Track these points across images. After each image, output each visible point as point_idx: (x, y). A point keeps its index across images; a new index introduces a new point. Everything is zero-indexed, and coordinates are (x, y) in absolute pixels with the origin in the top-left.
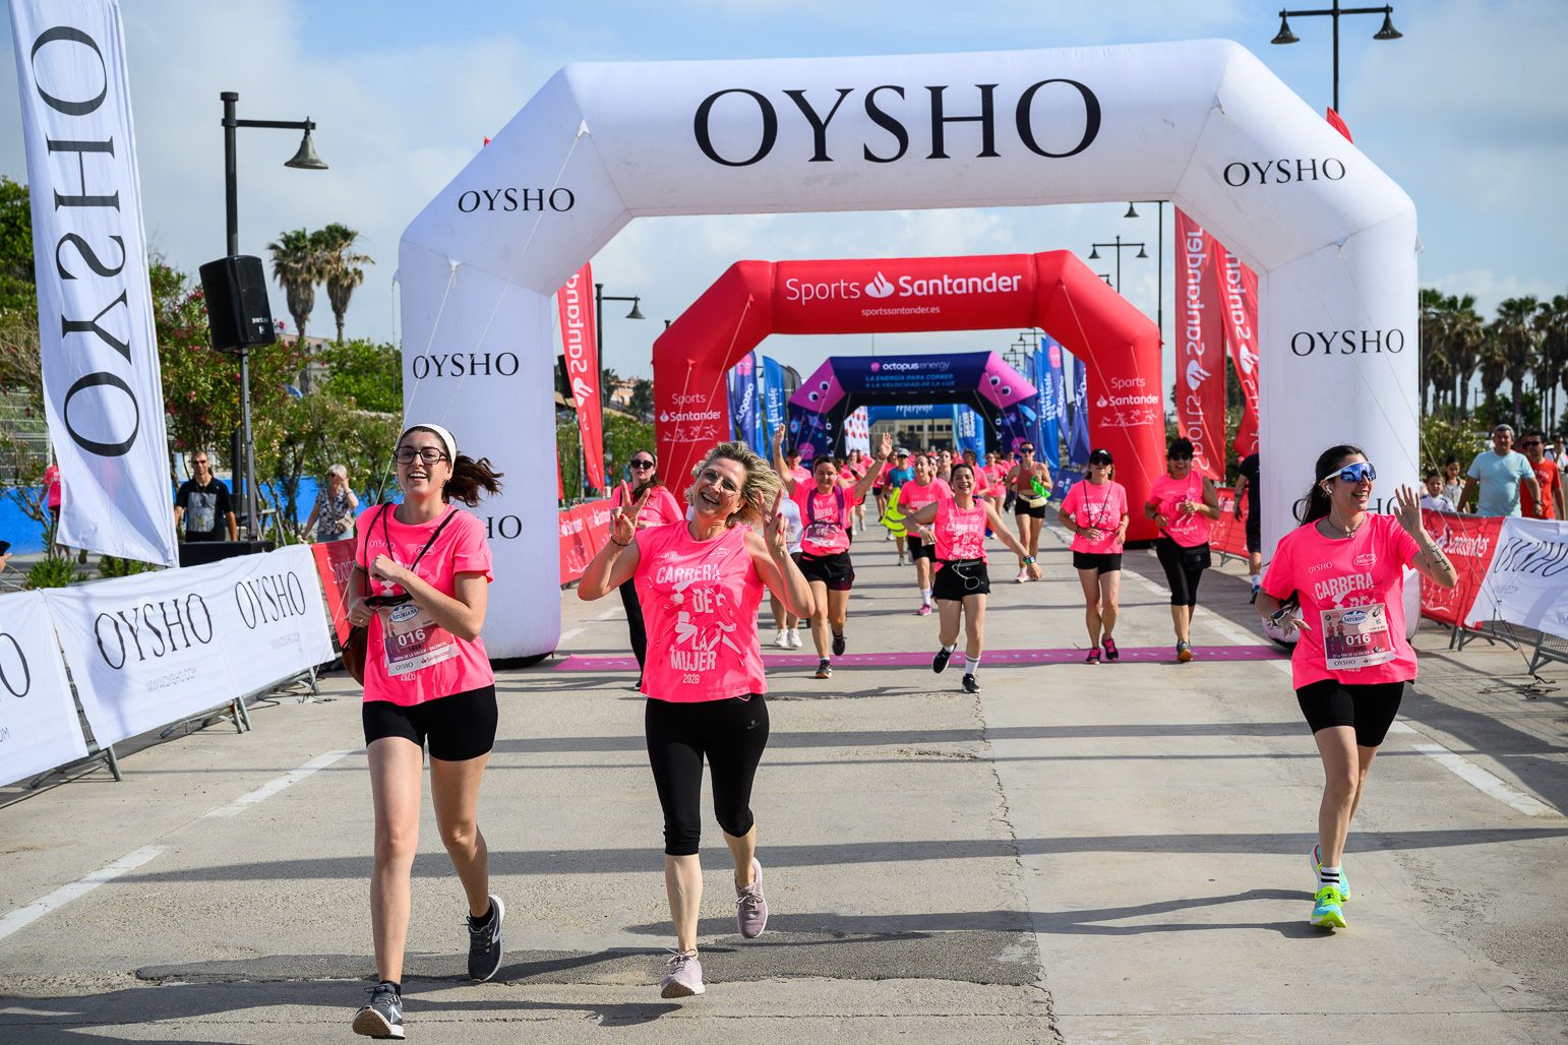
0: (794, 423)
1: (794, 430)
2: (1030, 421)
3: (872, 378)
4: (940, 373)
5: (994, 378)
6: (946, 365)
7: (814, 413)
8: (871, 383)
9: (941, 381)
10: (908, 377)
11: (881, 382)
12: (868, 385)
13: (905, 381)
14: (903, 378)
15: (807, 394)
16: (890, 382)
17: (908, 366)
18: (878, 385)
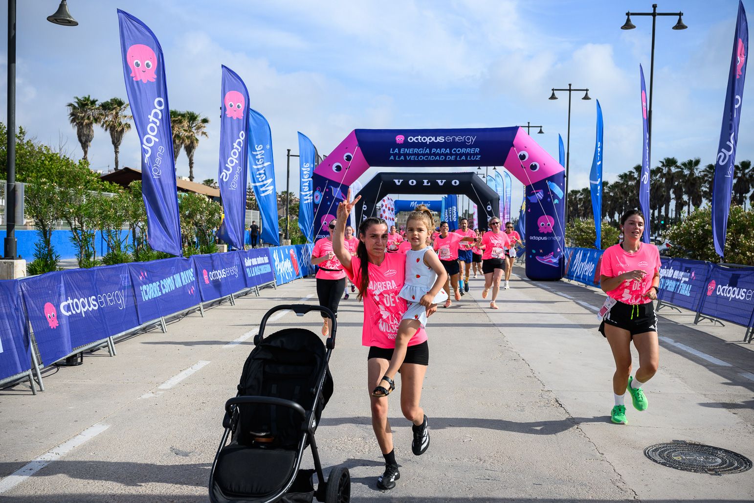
0: (317, 193)
1: (317, 201)
2: (558, 198)
3: (397, 151)
4: (467, 147)
5: (522, 153)
6: (472, 139)
7: (336, 185)
8: (395, 155)
9: (466, 155)
10: (434, 150)
11: (405, 155)
12: (392, 158)
13: (430, 154)
14: (428, 151)
15: (330, 165)
16: (415, 154)
17: (433, 139)
18: (402, 158)
